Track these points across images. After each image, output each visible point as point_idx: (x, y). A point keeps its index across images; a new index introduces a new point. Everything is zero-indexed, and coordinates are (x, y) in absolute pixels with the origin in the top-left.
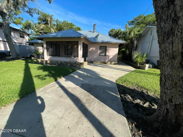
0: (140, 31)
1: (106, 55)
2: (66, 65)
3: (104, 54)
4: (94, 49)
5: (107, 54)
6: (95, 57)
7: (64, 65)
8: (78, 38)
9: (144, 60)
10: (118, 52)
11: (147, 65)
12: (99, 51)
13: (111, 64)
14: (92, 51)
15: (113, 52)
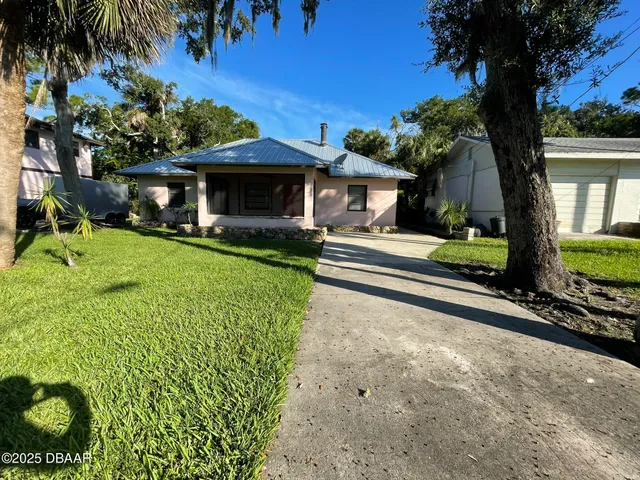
0: (441, 147)
1: (364, 209)
2: (273, 237)
3: (359, 207)
4: (333, 192)
5: (368, 206)
6: (336, 214)
7: (266, 237)
8: (307, 166)
9: (463, 220)
10: (395, 200)
11: (472, 231)
12: (346, 199)
13: (381, 232)
14: (327, 197)
15: (384, 201)
